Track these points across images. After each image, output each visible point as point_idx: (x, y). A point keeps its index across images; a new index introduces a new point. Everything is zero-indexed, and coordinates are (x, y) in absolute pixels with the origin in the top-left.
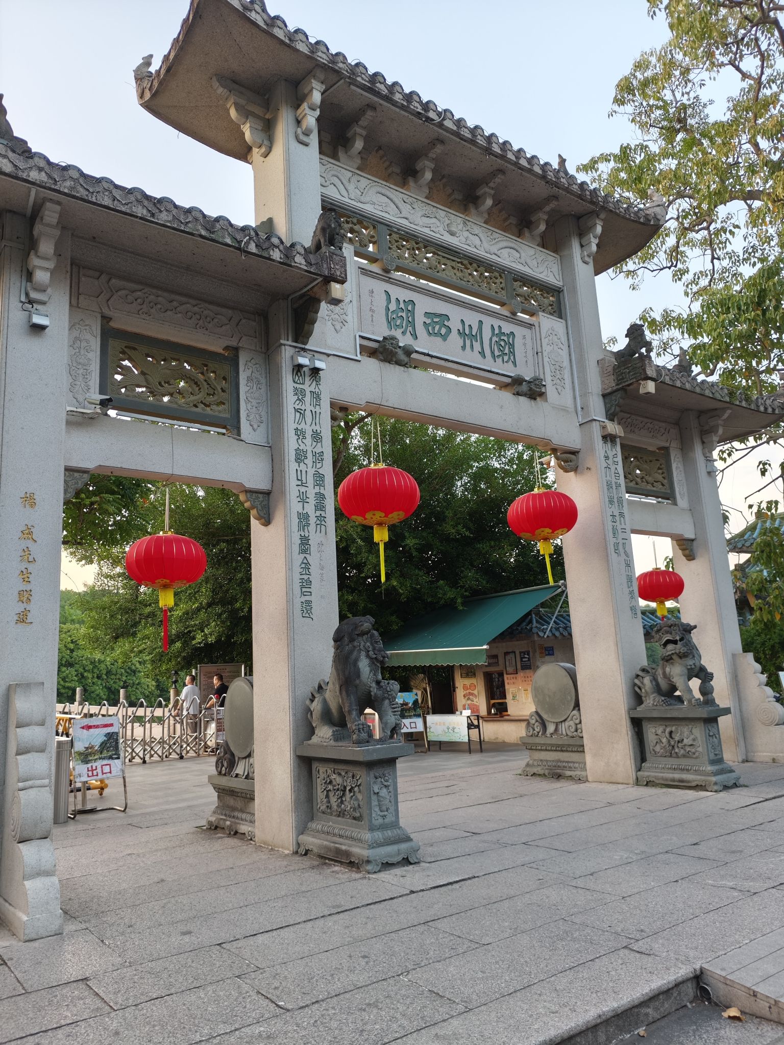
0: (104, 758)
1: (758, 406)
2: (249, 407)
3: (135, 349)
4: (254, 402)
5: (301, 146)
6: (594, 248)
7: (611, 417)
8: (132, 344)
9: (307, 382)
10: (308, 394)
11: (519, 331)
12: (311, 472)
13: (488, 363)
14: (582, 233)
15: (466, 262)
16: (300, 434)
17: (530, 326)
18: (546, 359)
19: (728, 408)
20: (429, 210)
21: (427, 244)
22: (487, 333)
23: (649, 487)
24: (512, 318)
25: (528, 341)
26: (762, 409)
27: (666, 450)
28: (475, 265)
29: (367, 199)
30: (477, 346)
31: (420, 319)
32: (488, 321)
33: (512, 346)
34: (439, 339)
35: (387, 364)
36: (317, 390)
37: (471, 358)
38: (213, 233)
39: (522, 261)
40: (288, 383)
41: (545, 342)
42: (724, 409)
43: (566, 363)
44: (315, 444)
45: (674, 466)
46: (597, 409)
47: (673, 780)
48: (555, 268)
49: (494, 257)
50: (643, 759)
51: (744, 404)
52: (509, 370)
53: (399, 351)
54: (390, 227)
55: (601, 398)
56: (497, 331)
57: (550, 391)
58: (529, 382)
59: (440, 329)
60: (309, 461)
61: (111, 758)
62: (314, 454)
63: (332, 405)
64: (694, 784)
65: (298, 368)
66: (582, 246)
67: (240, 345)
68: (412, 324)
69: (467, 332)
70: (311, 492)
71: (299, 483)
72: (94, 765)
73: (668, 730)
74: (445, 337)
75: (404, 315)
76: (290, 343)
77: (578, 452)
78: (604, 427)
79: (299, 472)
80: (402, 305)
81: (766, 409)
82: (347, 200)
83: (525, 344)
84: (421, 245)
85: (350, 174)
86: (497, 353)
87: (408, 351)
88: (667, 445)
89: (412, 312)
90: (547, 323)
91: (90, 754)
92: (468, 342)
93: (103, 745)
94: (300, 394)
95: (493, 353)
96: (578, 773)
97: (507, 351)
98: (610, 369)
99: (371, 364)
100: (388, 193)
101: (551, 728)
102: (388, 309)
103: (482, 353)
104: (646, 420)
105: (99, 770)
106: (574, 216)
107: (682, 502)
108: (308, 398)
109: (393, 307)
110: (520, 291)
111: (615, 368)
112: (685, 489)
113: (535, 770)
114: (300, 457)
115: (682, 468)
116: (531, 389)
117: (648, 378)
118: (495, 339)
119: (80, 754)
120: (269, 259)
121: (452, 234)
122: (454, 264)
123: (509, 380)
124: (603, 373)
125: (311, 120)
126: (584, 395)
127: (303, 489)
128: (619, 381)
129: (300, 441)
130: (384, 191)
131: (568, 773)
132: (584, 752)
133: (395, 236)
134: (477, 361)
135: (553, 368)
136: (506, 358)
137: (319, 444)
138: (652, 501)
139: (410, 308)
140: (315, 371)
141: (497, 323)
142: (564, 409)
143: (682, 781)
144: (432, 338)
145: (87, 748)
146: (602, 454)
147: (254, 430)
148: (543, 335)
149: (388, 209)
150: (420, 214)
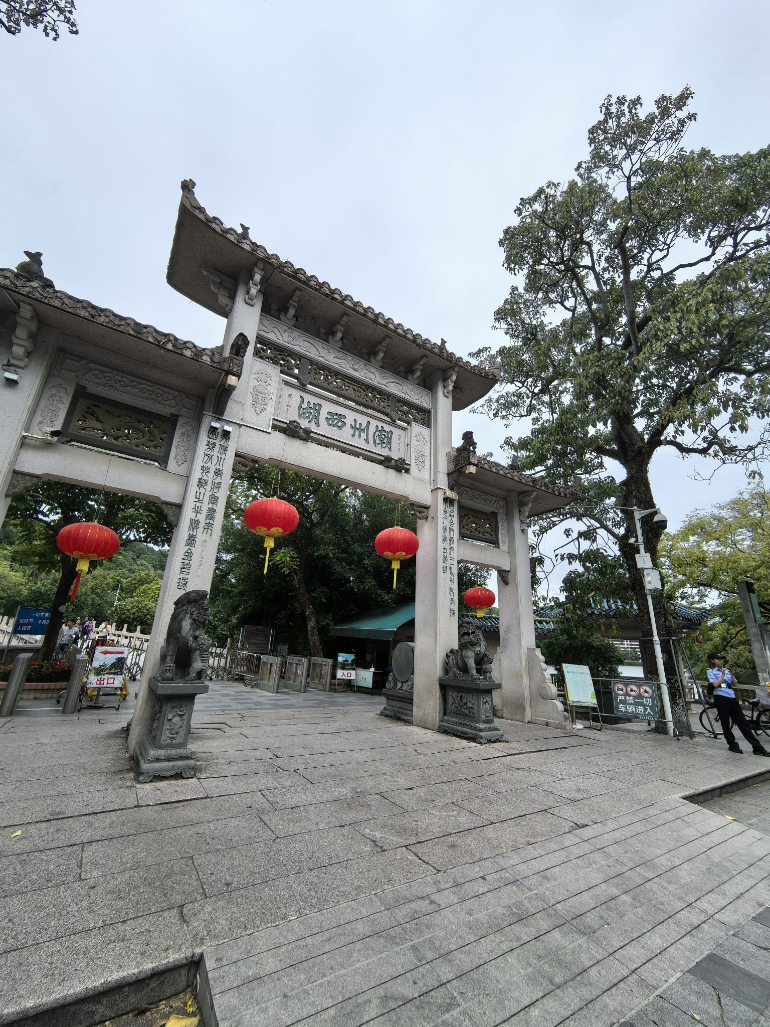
0: (111, 674)
1: (554, 491)
2: (178, 451)
3: (98, 406)
4: (183, 449)
5: (247, 306)
6: (451, 388)
7: (451, 488)
8: (96, 403)
9: (219, 438)
10: (218, 446)
11: (396, 431)
12: (208, 494)
13: (371, 447)
14: (445, 380)
15: (364, 387)
16: (205, 469)
17: (405, 429)
18: (413, 449)
19: (535, 491)
20: (340, 355)
21: (337, 374)
22: (372, 429)
23: (481, 535)
24: (393, 423)
25: (402, 438)
26: (557, 493)
27: (494, 515)
28: (370, 390)
29: (295, 343)
30: (364, 436)
31: (323, 414)
32: (374, 423)
33: (390, 439)
34: (336, 429)
35: (291, 439)
36: (225, 444)
37: (358, 442)
38: (139, 333)
39: (404, 391)
40: (203, 438)
41: (413, 440)
42: (532, 491)
43: (428, 453)
44: (215, 477)
45: (500, 524)
46: (443, 482)
47: (458, 731)
48: (428, 399)
49: (383, 386)
50: (445, 714)
51: (543, 488)
52: (385, 452)
53: (301, 431)
54: (311, 362)
55: (446, 476)
56: (380, 429)
57: (413, 469)
58: (397, 461)
59: (337, 423)
60: (208, 487)
61: (116, 674)
62: (213, 483)
63: (237, 455)
64: (469, 736)
65: (213, 430)
66: (444, 387)
67: (180, 413)
68: (317, 417)
69: (358, 427)
70: (205, 507)
71: (197, 500)
72: (103, 677)
73: (460, 695)
74: (340, 428)
75: (312, 411)
76: (210, 414)
77: (429, 508)
78: (445, 493)
79: (198, 494)
80: (312, 406)
81: (560, 493)
82: (281, 342)
83: (399, 439)
84: (333, 374)
85: (287, 328)
86: (378, 441)
87: (308, 432)
88: (496, 510)
89: (319, 411)
90: (416, 428)
91: (102, 670)
92: (357, 433)
93: (113, 665)
94: (211, 446)
95: (375, 441)
96: (409, 718)
97: (385, 441)
98: (452, 458)
99: (279, 437)
100: (312, 342)
101: (399, 685)
102: (300, 406)
103: (367, 440)
104: (482, 494)
105: (105, 681)
106: (441, 369)
107: (504, 546)
108: (217, 448)
109: (305, 405)
110: (401, 408)
111: (455, 457)
112: (507, 539)
113: (387, 712)
114: (201, 483)
115: (505, 525)
116: (397, 465)
117: (471, 464)
118: (377, 433)
119: (95, 669)
120: (182, 355)
121: (355, 370)
122: (355, 387)
123: (383, 458)
124: (449, 461)
125: (254, 291)
126: (436, 472)
127: (198, 504)
128: (456, 465)
129: (204, 474)
130: (309, 340)
131: (404, 717)
132: (412, 704)
133: (315, 367)
134: (363, 445)
135: (417, 455)
136: (384, 445)
137: (219, 478)
138: (482, 544)
139: (317, 408)
140: (226, 434)
141: (380, 424)
142: (422, 481)
143: (462, 732)
144: (331, 427)
145: (101, 666)
146: (442, 509)
147: (179, 466)
148: (413, 435)
149: (310, 350)
150: (333, 356)
